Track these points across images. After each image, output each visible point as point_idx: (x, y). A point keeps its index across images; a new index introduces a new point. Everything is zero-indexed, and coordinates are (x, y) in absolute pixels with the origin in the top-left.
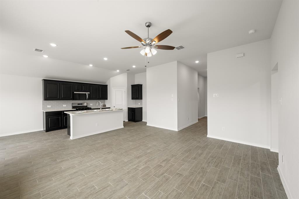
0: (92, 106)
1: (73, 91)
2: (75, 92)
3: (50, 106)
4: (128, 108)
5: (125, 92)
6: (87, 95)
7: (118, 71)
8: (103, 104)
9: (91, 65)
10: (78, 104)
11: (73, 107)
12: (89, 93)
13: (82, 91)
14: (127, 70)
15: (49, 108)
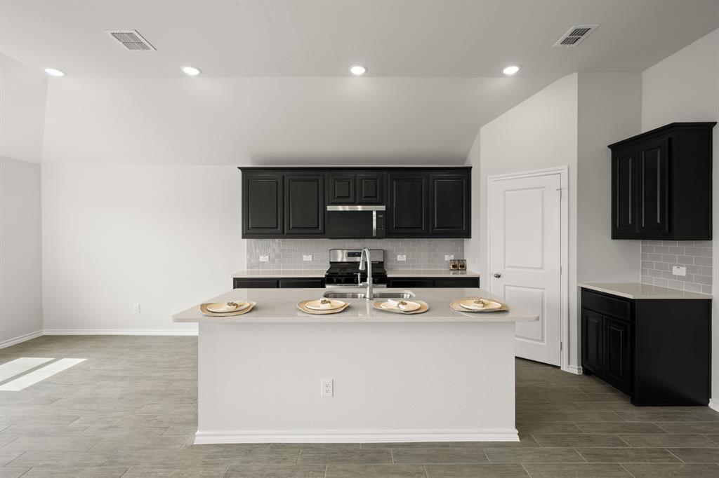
0: (401, 262)
1: (323, 204)
2: (330, 208)
3: (268, 257)
6: (374, 218)
9: (358, 70)
10: (350, 255)
12: (384, 209)
13: (358, 201)
14: (566, 42)
15: (264, 262)
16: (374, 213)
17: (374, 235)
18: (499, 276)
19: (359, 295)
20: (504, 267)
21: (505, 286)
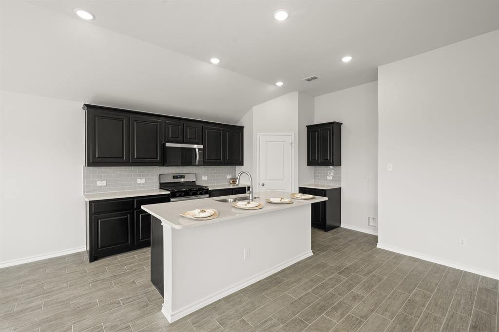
0: (205, 181)
1: (163, 142)
2: (168, 145)
3: (104, 183)
4: (300, 188)
5: (293, 145)
6: (197, 153)
7: (280, 84)
8: (230, 177)
9: (215, 61)
10: (174, 177)
11: (163, 186)
12: (202, 147)
13: (185, 141)
14: (307, 80)
15: (101, 186)
16: (197, 150)
19: (229, 200)
20: (266, 180)
21: (266, 190)
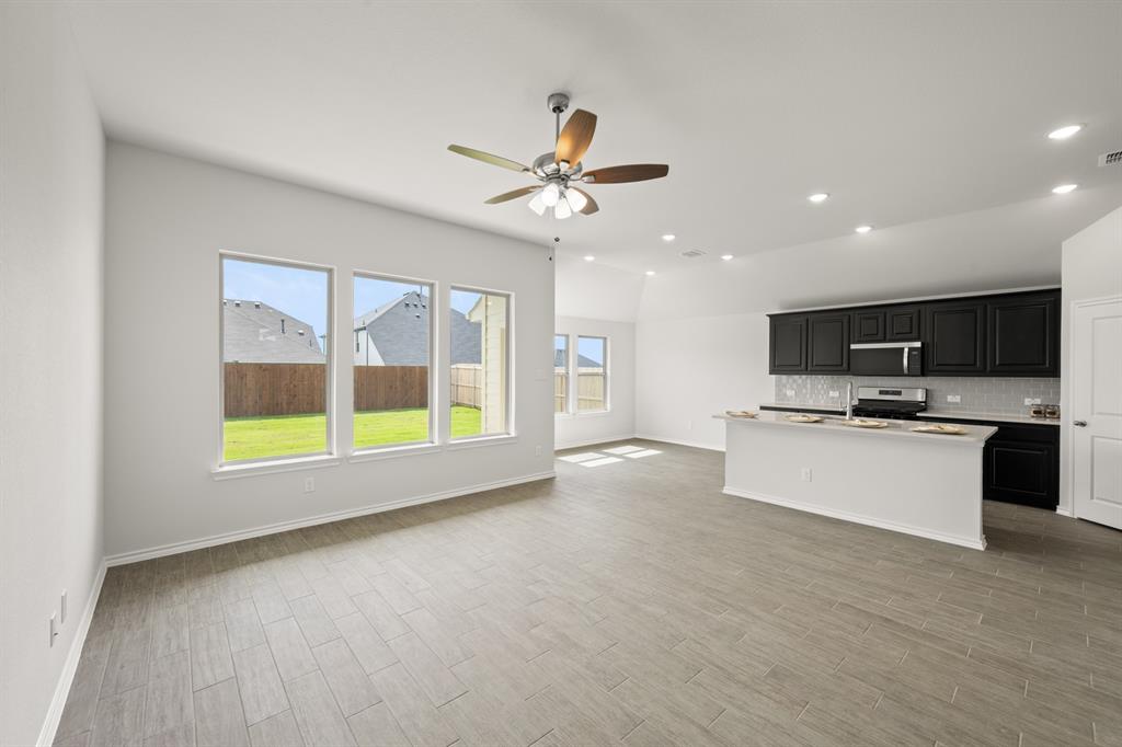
1: (851, 342)
2: (853, 347)
3: (794, 392)
6: (906, 355)
10: (881, 393)
11: (861, 403)
12: (920, 346)
13: (888, 337)
15: (791, 396)
16: (906, 350)
17: (906, 371)
18: (1083, 424)
20: (1092, 414)
21: (1093, 437)
